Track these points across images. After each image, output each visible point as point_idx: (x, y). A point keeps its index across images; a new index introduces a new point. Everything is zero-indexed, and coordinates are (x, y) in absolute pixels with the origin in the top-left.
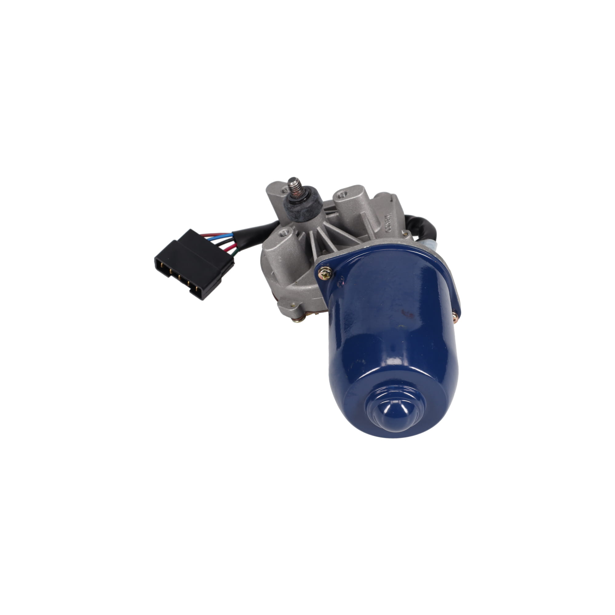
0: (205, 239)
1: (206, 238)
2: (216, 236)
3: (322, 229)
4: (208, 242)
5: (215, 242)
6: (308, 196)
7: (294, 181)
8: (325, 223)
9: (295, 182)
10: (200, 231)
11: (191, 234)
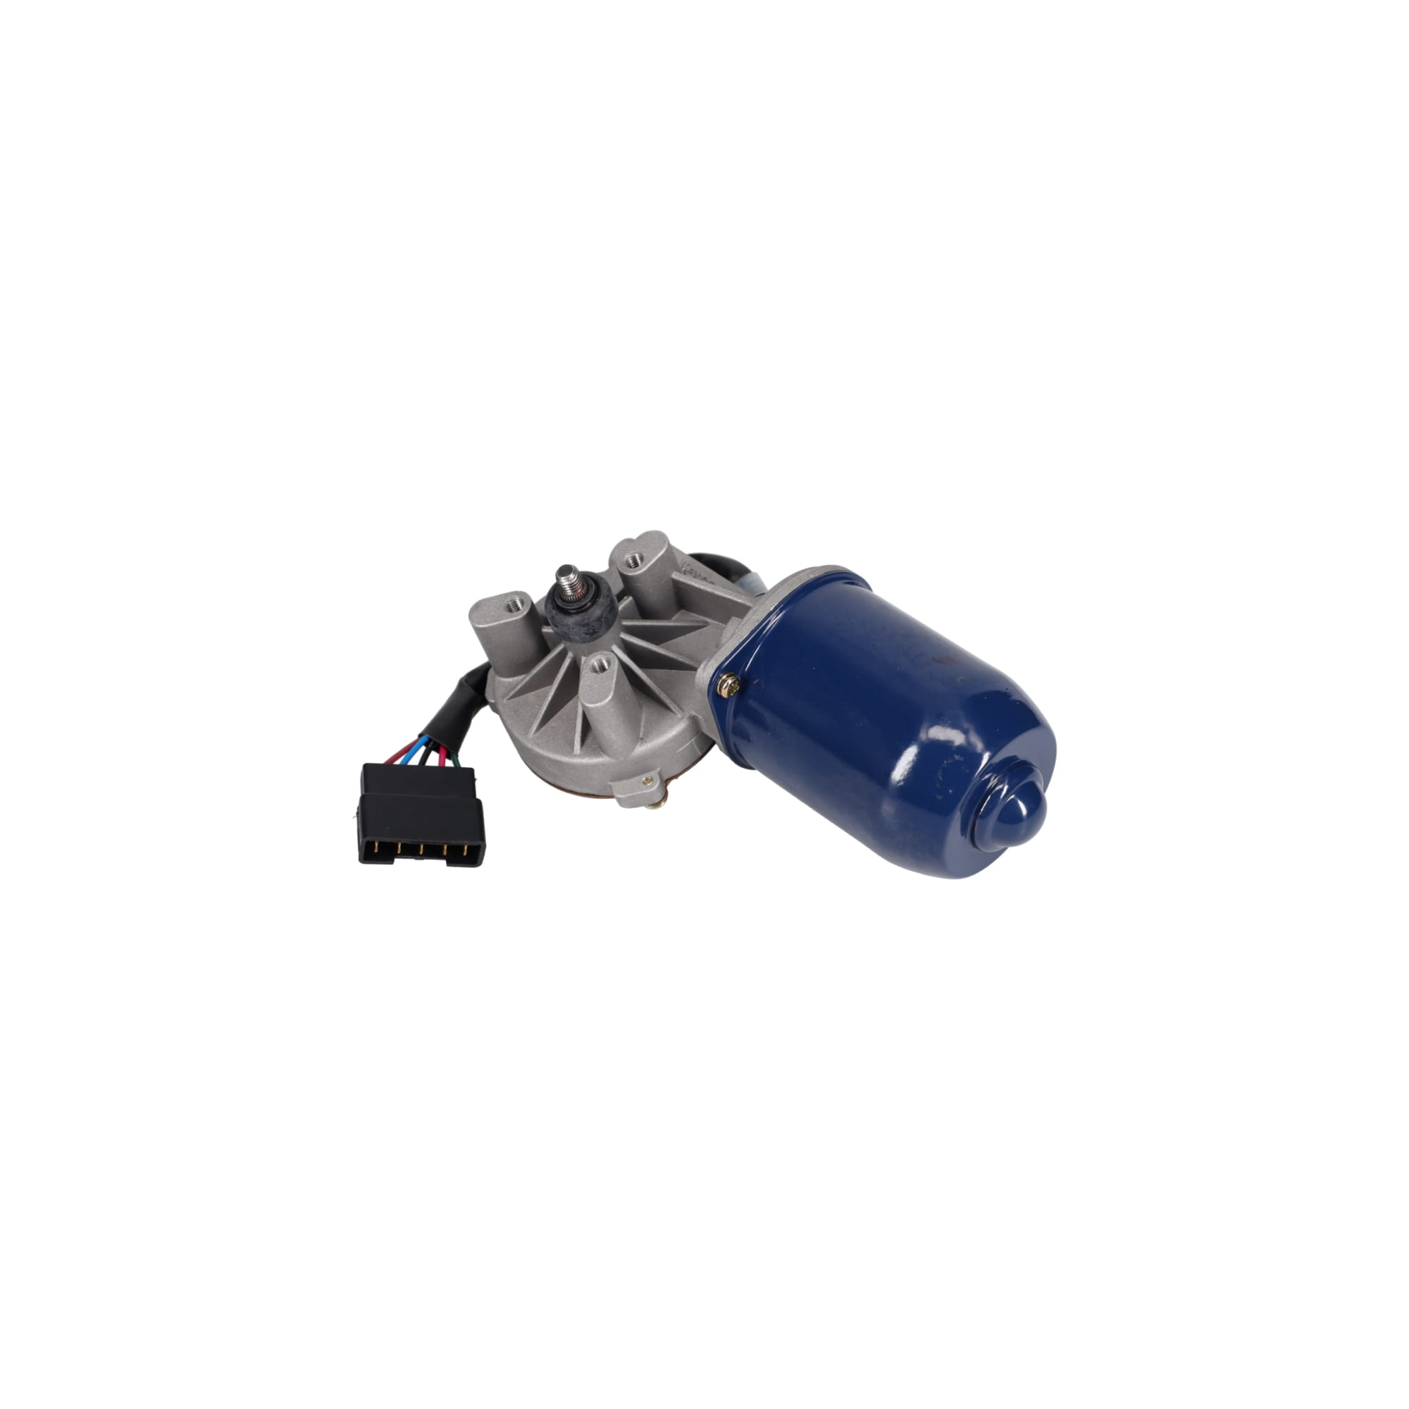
0: (397, 765)
1: (398, 762)
2: (409, 750)
3: (620, 647)
4: (404, 766)
5: (415, 761)
6: (597, 594)
7: (570, 573)
8: (624, 636)
9: (572, 576)
10: (381, 758)
11: (370, 771)
